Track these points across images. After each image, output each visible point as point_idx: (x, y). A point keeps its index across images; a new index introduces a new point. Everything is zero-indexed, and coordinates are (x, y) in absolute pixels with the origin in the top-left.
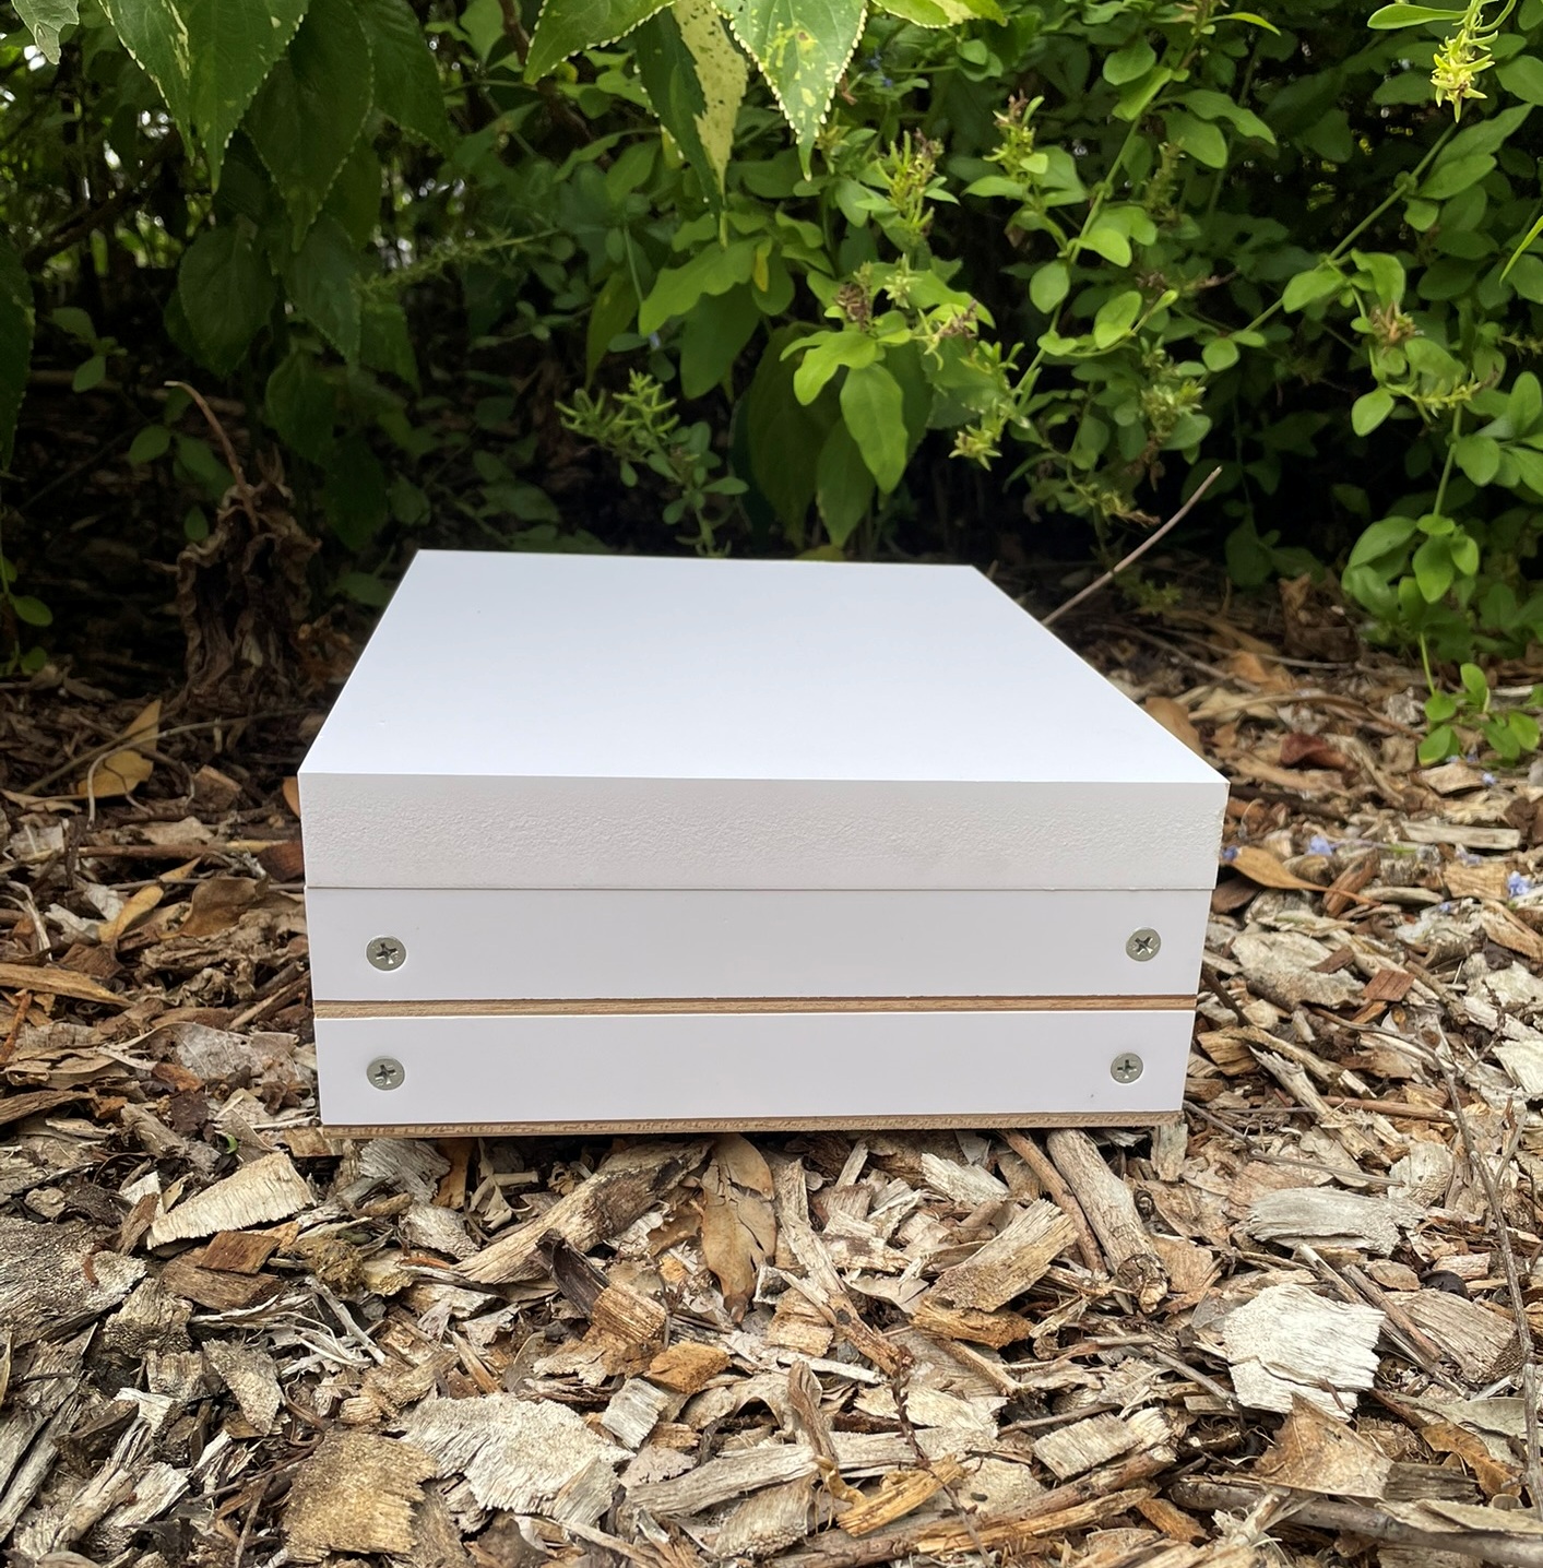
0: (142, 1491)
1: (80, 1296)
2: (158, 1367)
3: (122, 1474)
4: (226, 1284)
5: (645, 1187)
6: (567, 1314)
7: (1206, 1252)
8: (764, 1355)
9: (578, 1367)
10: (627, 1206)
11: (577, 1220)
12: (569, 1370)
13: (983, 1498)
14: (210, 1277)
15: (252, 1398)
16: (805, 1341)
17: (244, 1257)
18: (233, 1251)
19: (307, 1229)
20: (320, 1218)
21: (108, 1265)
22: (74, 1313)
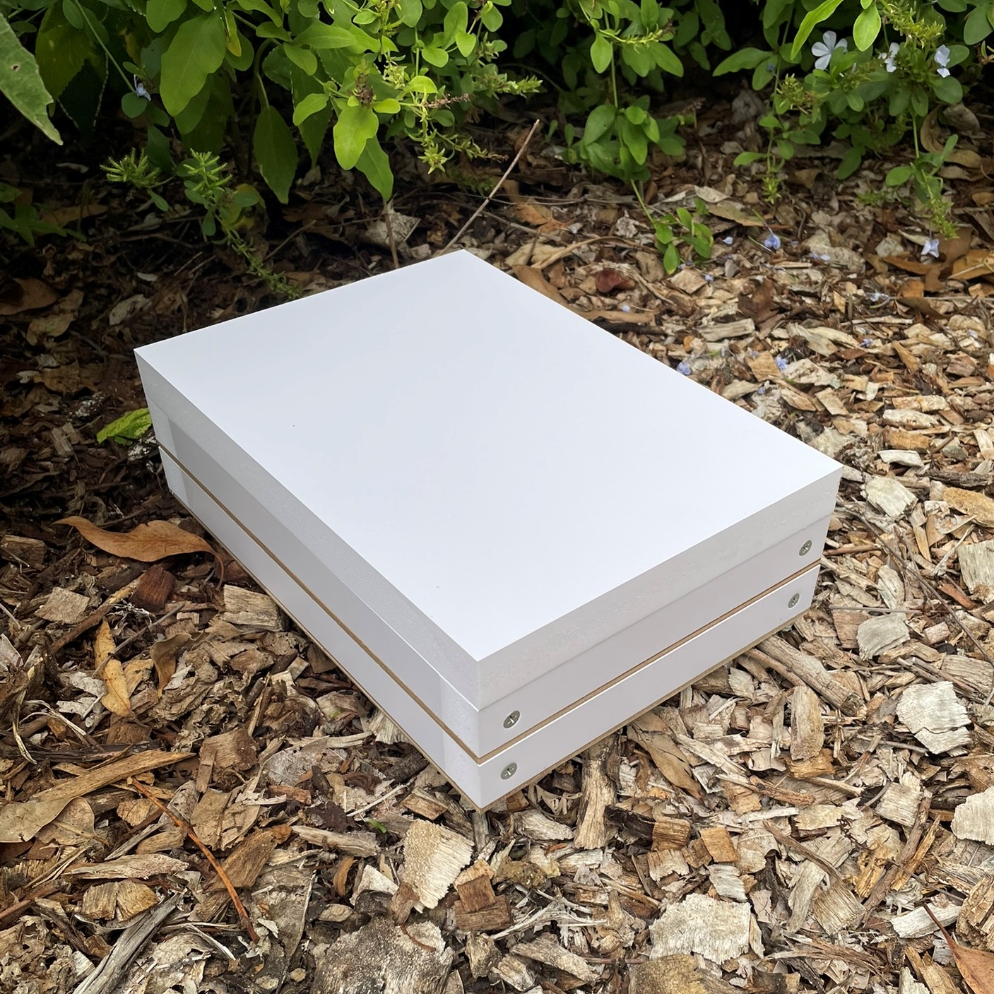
1: (434, 961)
4: (490, 914)
5: (616, 756)
6: (632, 840)
7: (851, 673)
8: (740, 821)
9: (673, 868)
10: (616, 770)
11: (605, 791)
12: (670, 872)
14: (479, 914)
15: (574, 968)
16: (751, 806)
17: (485, 895)
18: (476, 894)
19: (489, 861)
20: (490, 851)
21: (419, 934)
22: (443, 972)
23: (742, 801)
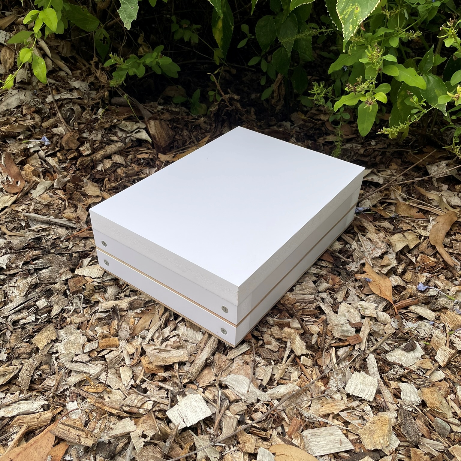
0: (28, 318)
1: (57, 278)
2: (55, 296)
3: (27, 314)
5: (143, 303)
10: (137, 305)
11: (126, 304)
13: (109, 398)
19: (93, 282)
20: (97, 281)
21: (66, 274)
22: (52, 281)
23: (131, 346)
